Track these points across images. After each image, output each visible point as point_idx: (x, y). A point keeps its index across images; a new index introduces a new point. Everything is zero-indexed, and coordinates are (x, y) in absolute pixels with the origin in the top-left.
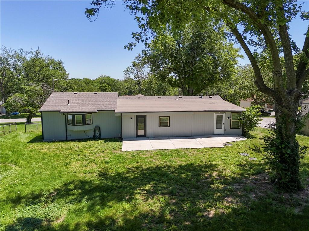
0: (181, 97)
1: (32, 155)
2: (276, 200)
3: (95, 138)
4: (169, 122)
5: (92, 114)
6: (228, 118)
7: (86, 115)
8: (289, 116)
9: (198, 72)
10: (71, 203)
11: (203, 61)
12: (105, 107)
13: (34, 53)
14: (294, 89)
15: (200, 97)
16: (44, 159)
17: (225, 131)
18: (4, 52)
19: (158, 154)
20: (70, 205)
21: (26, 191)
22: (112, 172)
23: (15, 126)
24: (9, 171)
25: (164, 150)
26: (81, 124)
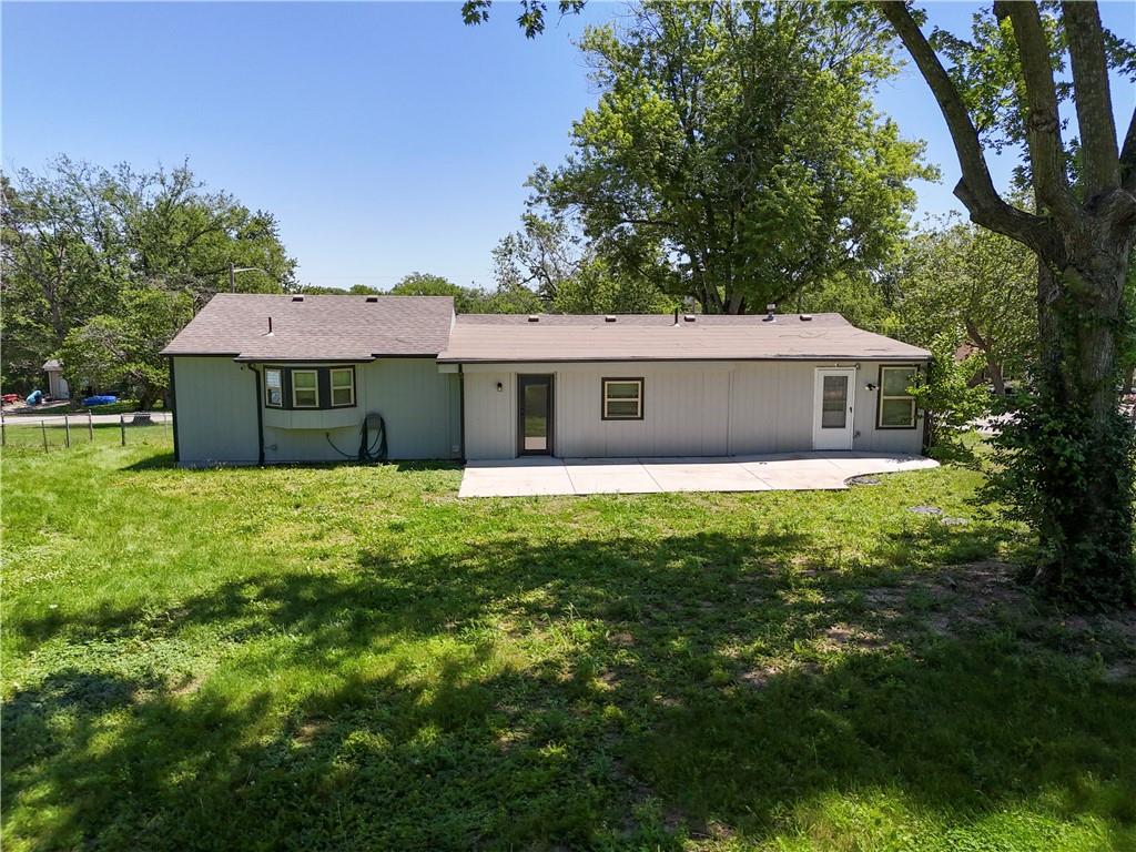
0: (692, 316)
1: (127, 505)
2: (1035, 639)
3: (364, 458)
4: (639, 400)
5: (353, 367)
6: (870, 386)
7: (332, 371)
8: (1090, 301)
9: (758, 231)
10: (236, 641)
11: (781, 188)
12: (402, 344)
13: (170, 181)
14: (1112, 189)
15: (766, 317)
16: (167, 515)
17: (859, 439)
18: (64, 176)
19: (593, 506)
20: (232, 646)
21: (82, 602)
22: (410, 554)
23: (88, 430)
24: (34, 549)
25: (614, 496)
26: (315, 403)
